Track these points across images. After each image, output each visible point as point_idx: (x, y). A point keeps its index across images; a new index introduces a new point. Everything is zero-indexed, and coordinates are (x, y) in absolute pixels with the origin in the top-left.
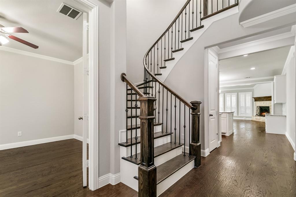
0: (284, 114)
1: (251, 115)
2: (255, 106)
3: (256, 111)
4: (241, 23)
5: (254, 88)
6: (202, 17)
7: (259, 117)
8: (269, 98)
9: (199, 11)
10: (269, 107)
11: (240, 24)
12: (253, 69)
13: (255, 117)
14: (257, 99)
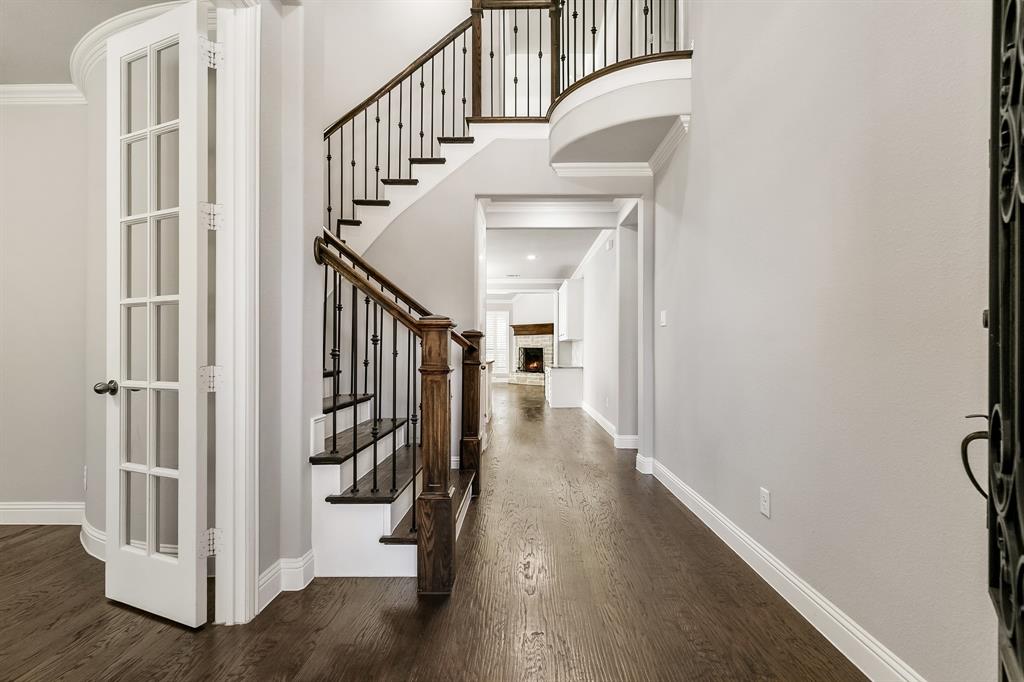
0: (575, 363)
1: (506, 371)
2: (514, 347)
3: (516, 360)
4: (554, 165)
5: (513, 300)
6: (469, 114)
7: (523, 375)
8: (547, 329)
9: (459, 97)
10: (542, 349)
11: (551, 165)
12: (531, 257)
13: (516, 375)
14: (520, 330)
